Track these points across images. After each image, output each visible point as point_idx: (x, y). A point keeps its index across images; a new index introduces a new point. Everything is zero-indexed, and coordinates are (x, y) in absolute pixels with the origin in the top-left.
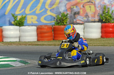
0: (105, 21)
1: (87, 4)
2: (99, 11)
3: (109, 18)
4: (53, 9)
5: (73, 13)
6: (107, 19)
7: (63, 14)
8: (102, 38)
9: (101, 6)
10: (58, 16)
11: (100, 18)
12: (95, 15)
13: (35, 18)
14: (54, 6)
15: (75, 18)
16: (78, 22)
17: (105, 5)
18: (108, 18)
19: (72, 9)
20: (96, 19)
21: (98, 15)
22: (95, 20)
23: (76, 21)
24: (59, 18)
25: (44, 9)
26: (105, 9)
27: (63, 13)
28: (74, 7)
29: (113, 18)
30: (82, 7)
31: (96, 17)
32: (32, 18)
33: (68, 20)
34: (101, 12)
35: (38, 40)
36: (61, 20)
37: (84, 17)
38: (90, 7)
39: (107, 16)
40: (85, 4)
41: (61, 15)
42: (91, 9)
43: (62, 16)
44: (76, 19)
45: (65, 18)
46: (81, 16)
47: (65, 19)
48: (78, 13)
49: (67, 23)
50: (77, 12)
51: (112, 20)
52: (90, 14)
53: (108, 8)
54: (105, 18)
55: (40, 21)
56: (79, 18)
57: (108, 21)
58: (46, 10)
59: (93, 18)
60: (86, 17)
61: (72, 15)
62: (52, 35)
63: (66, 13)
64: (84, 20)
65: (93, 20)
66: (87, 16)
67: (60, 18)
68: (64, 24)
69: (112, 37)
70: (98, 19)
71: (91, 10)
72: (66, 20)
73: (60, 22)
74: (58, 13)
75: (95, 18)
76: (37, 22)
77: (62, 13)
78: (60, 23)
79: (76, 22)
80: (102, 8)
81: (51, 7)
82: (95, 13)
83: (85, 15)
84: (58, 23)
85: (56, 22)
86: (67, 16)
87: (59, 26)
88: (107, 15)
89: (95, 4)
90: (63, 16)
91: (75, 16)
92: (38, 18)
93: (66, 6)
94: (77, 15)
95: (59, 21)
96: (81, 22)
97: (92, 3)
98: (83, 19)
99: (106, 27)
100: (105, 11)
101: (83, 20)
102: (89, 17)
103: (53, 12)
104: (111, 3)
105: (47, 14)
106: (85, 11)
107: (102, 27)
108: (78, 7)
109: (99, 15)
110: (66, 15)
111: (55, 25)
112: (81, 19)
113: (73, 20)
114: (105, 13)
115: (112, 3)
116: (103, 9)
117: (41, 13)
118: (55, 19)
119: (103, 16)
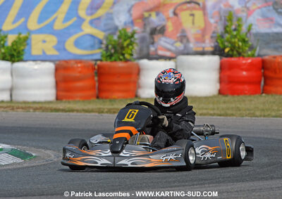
0: (230, 53)
1: (185, 7)
2: (214, 25)
3: (240, 44)
4: (99, 19)
5: (148, 30)
6: (234, 47)
7: (122, 32)
8: (220, 96)
9: (219, 13)
10: (110, 38)
11: (216, 44)
12: (203, 35)
13: (53, 40)
14: (100, 12)
15: (153, 43)
16: (161, 53)
17: (230, 12)
18: (237, 45)
19: (146, 18)
20: (208, 45)
21: (212, 37)
22: (204, 48)
23: (156, 50)
24: (113, 43)
25: (75, 19)
26: (231, 20)
27: (123, 29)
28: (150, 15)
29: (250, 43)
30: (171, 15)
31: (207, 41)
32: (44, 41)
33: (136, 47)
34: (220, 29)
35: (58, 98)
36: (118, 48)
37: (176, 42)
38: (193, 15)
39: (236, 40)
40: (179, 8)
41: (118, 33)
42: (195, 21)
43: (119, 37)
44: (155, 45)
45: (128, 42)
46: (170, 37)
47: (128, 45)
48: (161, 31)
49: (132, 55)
50: (158, 28)
51: (247, 48)
52: (192, 32)
53: (239, 20)
54: (230, 45)
55: (65, 49)
56: (163, 43)
57: (237, 51)
58: (81, 20)
59: (199, 45)
60: (181, 41)
61: (147, 35)
62: (95, 85)
63: (129, 31)
64: (176, 47)
65: (200, 49)
66: (183, 38)
67: (115, 41)
68: (124, 58)
69: (246, 92)
70: (212, 47)
71: (193, 23)
72: (130, 47)
73: (115, 52)
74: (109, 30)
75: (203, 45)
76: (55, 53)
77: (120, 28)
78: (116, 55)
79: (157, 54)
80: (223, 18)
81: (92, 14)
82: (204, 31)
83: (178, 35)
84: (111, 56)
85: (104, 52)
86: (132, 36)
87: (111, 62)
88: (235, 36)
89: (204, 9)
90: (123, 37)
91: (153, 38)
92: (59, 42)
93: (132, 12)
94: (160, 35)
95: (113, 51)
96: (168, 54)
97: (197, 6)
98: (172, 45)
99: (232, 67)
100: (232, 25)
101: (173, 48)
102: (188, 41)
103: (96, 27)
104: (246, 7)
105: (82, 30)
106: (178, 25)
107: (222, 68)
108: (161, 15)
109: (215, 35)
110: (130, 34)
111: (101, 60)
112: (169, 46)
113: (148, 47)
114: (230, 32)
115: (248, 5)
116: (225, 20)
117: (67, 28)
118: (103, 46)
119: (226, 39)
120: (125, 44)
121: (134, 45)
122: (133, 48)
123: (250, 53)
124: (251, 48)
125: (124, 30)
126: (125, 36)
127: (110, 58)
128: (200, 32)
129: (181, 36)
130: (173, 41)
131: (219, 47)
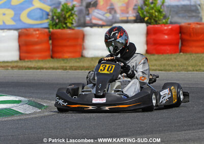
0: (149, 21)
3: (157, 14)
5: (84, 4)
6: (152, 16)
7: (65, 6)
10: (54, 11)
11: (137, 14)
12: (127, 8)
13: (10, 13)
15: (88, 14)
16: (94, 21)
18: (154, 15)
20: (131, 15)
21: (134, 9)
22: (127, 17)
23: (91, 20)
24: (57, 14)
29: (164, 13)
31: (130, 12)
32: (4, 14)
33: (75, 18)
34: (140, 3)
35: (21, 59)
36: (61, 19)
37: (106, 13)
39: (153, 11)
41: (61, 7)
43: (62, 10)
44: (90, 15)
45: (69, 13)
46: (101, 9)
47: (69, 16)
48: (95, 5)
49: (72, 24)
50: (92, 3)
51: (162, 17)
52: (118, 5)
54: (148, 15)
55: (20, 20)
56: (97, 15)
57: (154, 20)
59: (124, 15)
60: (110, 13)
61: (83, 8)
62: (49, 48)
63: (70, 5)
64: (106, 17)
65: (125, 19)
66: (112, 10)
67: (59, 13)
68: (67, 26)
69: (168, 51)
70: (134, 17)
72: (71, 18)
73: (59, 21)
74: (54, 4)
75: (128, 15)
77: (63, 3)
78: (60, 24)
79: (91, 23)
82: (128, 5)
83: (108, 8)
84: (56, 25)
85: (51, 22)
86: (73, 9)
88: (153, 8)
90: (66, 10)
91: (88, 11)
92: (15, 14)
94: (93, 8)
95: (57, 21)
96: (100, 22)
98: (103, 15)
101: (104, 18)
102: (115, 12)
103: (44, 3)
105: (33, 5)
107: (148, 33)
109: (136, 7)
110: (70, 8)
112: (101, 17)
113: (84, 18)
114: (149, 5)
118: (49, 17)
119: (145, 10)
120: (67, 15)
121: (74, 16)
122: (73, 18)
123: (164, 21)
124: (165, 17)
125: (66, 4)
126: (67, 9)
127: (56, 27)
128: (125, 5)
129: (110, 9)
130: (104, 12)
131: (140, 17)
